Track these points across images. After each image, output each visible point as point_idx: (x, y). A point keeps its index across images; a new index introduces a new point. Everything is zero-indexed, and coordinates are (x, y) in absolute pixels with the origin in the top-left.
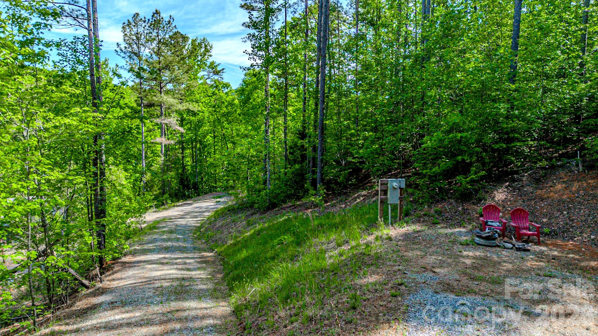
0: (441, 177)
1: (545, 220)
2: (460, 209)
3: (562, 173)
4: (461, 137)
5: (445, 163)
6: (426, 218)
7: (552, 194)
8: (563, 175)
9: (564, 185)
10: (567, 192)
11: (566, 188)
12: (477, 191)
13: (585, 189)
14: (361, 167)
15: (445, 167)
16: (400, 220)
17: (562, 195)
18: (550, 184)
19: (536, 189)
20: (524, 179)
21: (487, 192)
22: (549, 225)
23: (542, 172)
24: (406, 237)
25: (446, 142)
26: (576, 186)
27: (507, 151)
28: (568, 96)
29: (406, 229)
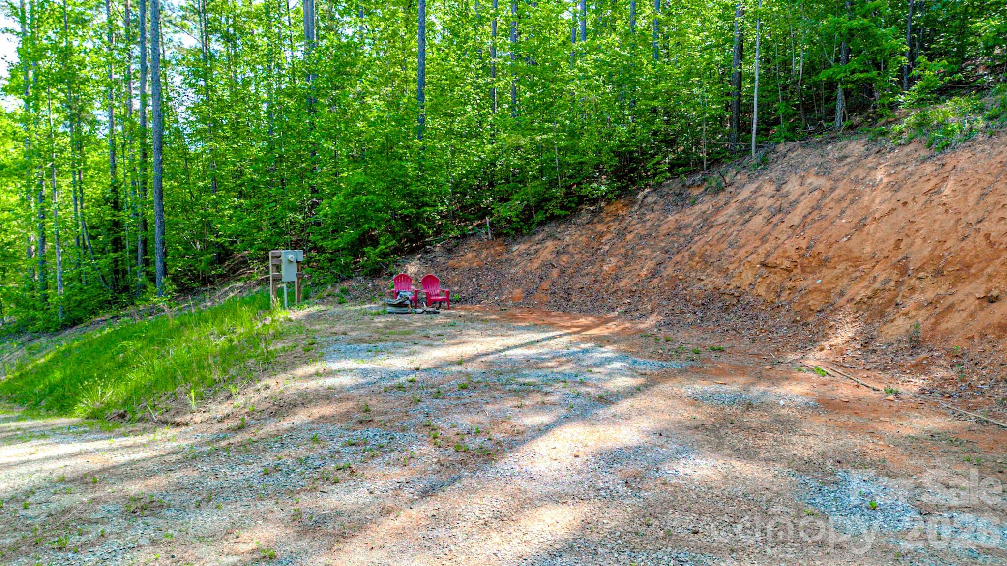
0: (345, 252)
1: (456, 289)
2: (370, 285)
3: (473, 242)
4: (367, 200)
5: (350, 234)
6: (331, 299)
7: (463, 263)
8: (474, 244)
9: (474, 254)
10: (477, 259)
11: (476, 257)
12: (387, 266)
13: (492, 256)
14: (231, 248)
15: (348, 239)
16: (299, 302)
17: (473, 263)
18: (462, 253)
19: (449, 259)
20: (437, 249)
21: (399, 265)
22: (460, 292)
23: (454, 242)
24: (309, 317)
25: (350, 206)
26: (485, 253)
27: (418, 217)
28: (477, 159)
29: (308, 310)
